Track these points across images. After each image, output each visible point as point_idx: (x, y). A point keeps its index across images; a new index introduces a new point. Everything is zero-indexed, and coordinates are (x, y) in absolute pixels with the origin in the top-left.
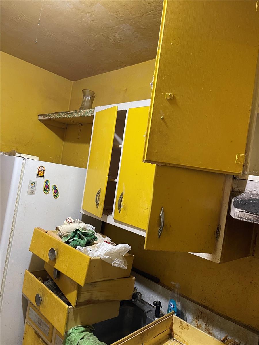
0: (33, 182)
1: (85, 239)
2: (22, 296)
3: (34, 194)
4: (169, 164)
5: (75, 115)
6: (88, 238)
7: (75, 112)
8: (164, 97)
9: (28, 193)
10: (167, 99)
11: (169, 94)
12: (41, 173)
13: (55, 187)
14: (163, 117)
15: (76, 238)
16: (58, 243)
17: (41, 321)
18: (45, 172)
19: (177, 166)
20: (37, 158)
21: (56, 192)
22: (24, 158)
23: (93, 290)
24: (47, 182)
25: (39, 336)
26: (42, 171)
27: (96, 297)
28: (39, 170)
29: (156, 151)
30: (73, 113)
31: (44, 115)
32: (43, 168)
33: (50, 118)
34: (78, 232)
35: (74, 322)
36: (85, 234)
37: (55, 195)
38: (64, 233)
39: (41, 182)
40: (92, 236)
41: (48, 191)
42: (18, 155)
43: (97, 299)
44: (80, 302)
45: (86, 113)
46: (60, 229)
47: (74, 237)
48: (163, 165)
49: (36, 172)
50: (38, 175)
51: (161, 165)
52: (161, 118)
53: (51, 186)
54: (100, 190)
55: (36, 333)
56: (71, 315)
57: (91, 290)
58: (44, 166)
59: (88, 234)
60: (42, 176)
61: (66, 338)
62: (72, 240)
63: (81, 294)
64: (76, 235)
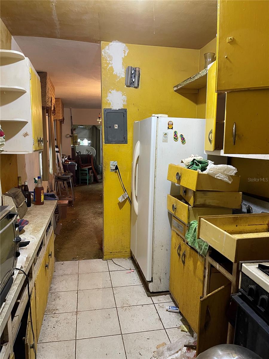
0: (165, 133)
1: (200, 165)
2: (168, 212)
3: (167, 142)
4: (236, 89)
5: (196, 78)
6: (203, 165)
7: (196, 75)
8: (226, 41)
9: (163, 142)
10: (228, 42)
11: (230, 38)
12: (170, 126)
13: (182, 136)
14: (226, 56)
15: (195, 166)
16: (181, 169)
17: (179, 225)
18: (173, 125)
19: (242, 90)
20: (167, 116)
21: (183, 139)
22: (158, 117)
23: (206, 197)
24: (175, 132)
25: (179, 235)
26: (171, 125)
27: (209, 203)
28: (168, 124)
29: (224, 82)
30: (195, 76)
31: (177, 86)
32: (171, 123)
33: (181, 86)
34: (195, 161)
35: (194, 217)
36: (200, 162)
37: (182, 142)
38: (186, 163)
39: (171, 133)
40: (205, 163)
41: (177, 139)
42: (153, 115)
43: (210, 204)
44: (197, 205)
45: (202, 73)
46: (183, 161)
47: (193, 165)
48: (231, 91)
49: (167, 126)
50: (168, 128)
51: (230, 92)
52: (225, 57)
53: (179, 136)
54: (212, 130)
55: (177, 234)
56: (191, 212)
57: (204, 197)
58: (172, 121)
59: (202, 162)
60: (171, 129)
61: (190, 226)
62: (191, 167)
63: (197, 199)
64: (194, 164)
